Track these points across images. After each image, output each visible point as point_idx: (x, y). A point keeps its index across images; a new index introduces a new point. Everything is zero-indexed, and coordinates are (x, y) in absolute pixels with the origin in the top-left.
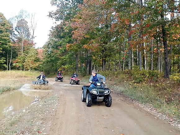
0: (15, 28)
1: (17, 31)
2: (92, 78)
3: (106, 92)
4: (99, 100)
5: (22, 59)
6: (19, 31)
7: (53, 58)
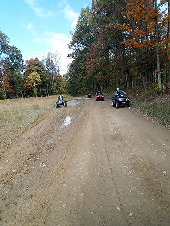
3: (127, 99)
4: (123, 104)
5: (55, 88)
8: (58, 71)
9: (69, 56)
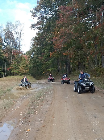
0: (3, 40)
1: (6, 43)
2: (80, 75)
3: (91, 84)
4: (86, 89)
5: (14, 67)
6: (7, 42)
7: (38, 63)
8: (19, 46)
9: (33, 26)
